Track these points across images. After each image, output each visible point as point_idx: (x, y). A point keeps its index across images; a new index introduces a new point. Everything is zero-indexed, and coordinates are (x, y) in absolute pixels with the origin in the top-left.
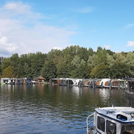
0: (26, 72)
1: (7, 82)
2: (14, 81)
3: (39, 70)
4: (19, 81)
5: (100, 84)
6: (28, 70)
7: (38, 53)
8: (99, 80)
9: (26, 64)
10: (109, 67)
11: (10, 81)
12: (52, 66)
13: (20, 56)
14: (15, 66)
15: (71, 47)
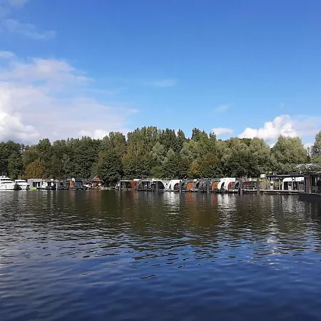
0: (67, 171)
1: (39, 185)
2: (52, 184)
3: (87, 168)
4: (62, 184)
5: (219, 187)
6: (69, 167)
7: (85, 138)
8: (214, 180)
9: (65, 156)
10: (222, 160)
11: (47, 185)
12: (114, 160)
13: (52, 144)
14: (46, 160)
15: (144, 129)
